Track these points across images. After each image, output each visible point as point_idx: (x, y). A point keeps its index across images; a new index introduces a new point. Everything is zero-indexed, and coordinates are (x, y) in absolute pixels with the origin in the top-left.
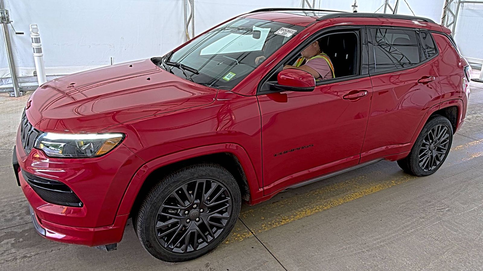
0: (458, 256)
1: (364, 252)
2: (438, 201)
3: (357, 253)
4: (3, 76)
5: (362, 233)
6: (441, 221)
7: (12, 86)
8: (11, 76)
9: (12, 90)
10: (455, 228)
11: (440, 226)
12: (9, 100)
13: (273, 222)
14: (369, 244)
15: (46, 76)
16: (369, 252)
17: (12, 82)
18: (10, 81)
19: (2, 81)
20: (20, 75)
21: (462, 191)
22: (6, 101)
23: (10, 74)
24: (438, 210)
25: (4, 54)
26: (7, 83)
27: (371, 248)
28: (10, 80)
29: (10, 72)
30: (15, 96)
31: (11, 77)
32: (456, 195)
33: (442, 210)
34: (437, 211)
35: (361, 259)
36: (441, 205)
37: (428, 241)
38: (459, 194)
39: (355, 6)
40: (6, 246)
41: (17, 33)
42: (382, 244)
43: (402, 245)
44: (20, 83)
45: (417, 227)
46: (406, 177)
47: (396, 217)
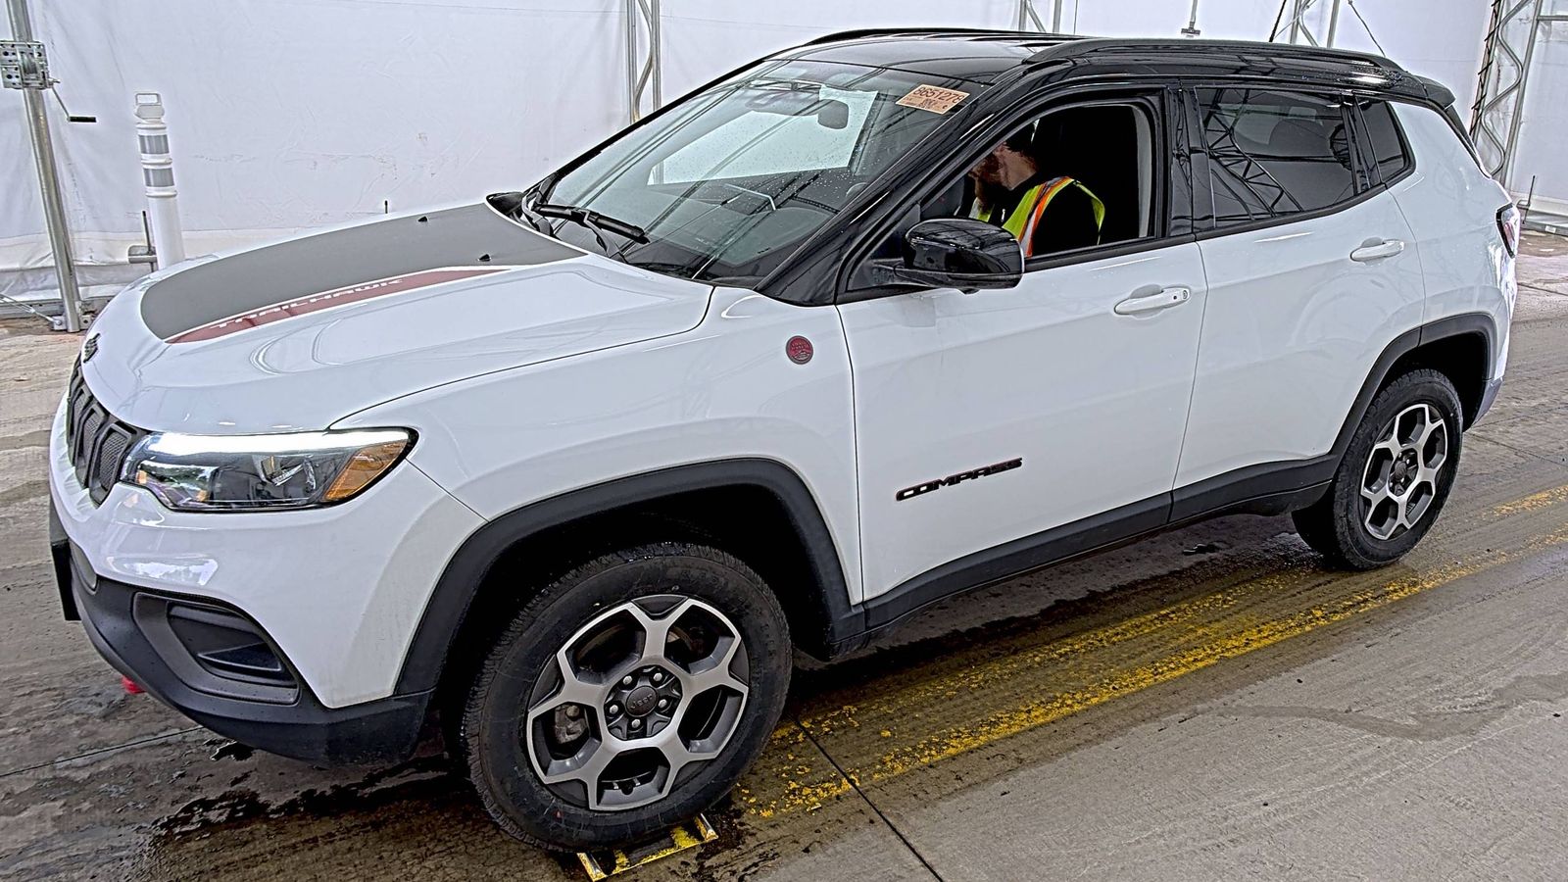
0: (1532, 859)
1: (1222, 847)
2: (1466, 677)
3: (1197, 851)
4: (27, 262)
5: (1217, 785)
6: (1476, 742)
7: (57, 294)
8: (52, 263)
9: (56, 308)
10: (1521, 765)
11: (1473, 760)
12: (46, 343)
13: (922, 746)
14: (1239, 821)
16: (1236, 847)
17: (57, 283)
18: (53, 279)
19: (25, 280)
20: (85, 261)
21: (1547, 644)
22: (38, 345)
23: (52, 255)
24: (1467, 707)
25: (31, 191)
26: (40, 286)
27: (1243, 833)
28: (51, 277)
29: (51, 250)
30: (66, 331)
31: (54, 264)
32: (1526, 658)
33: (1480, 708)
34: (1465, 709)
35: (1211, 869)
36: (1475, 690)
37: (1432, 810)
38: (1536, 653)
40: (34, 826)
41: (73, 119)
42: (1281, 818)
43: (1346, 824)
44: (82, 286)
45: (1395, 765)
47: (1328, 730)
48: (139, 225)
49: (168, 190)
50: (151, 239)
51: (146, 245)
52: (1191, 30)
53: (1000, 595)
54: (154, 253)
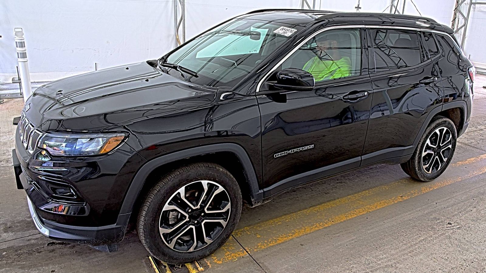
13: (270, 240)
15: (31, 82)
39: (358, 8)
46: (413, 192)
48: (16, 71)
49: (25, 59)
50: (19, 75)
51: (18, 77)
53: (296, 191)
54: (20, 80)
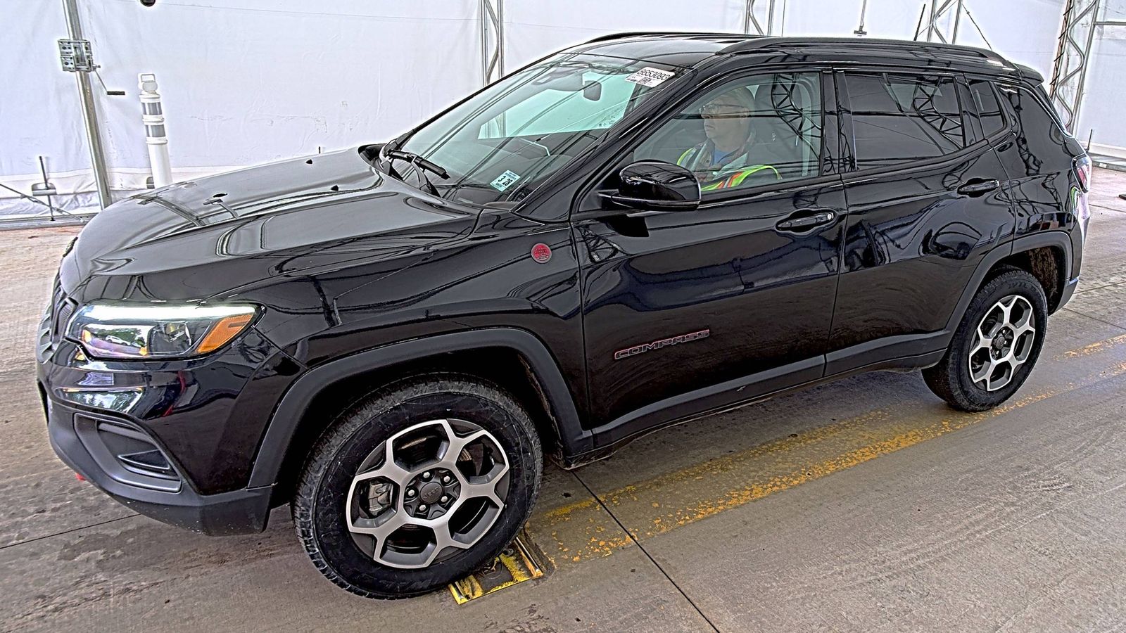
0: (1090, 589)
1: (881, 581)
2: (1046, 466)
3: (865, 584)
4: (79, 187)
5: (877, 539)
6: (1053, 511)
7: (98, 209)
8: (95, 189)
10: (1083, 526)
11: (1050, 523)
14: (893, 563)
16: (891, 581)
17: (99, 202)
19: (77, 200)
20: (117, 187)
21: (1100, 445)
23: (95, 183)
24: (1046, 487)
25: (81, 140)
26: (87, 204)
27: (896, 572)
28: (94, 198)
29: (94, 180)
32: (1086, 454)
33: (1055, 488)
34: (1044, 488)
35: (874, 595)
36: (1051, 476)
37: (1022, 556)
38: (1093, 451)
40: (84, 567)
41: (109, 93)
42: (921, 562)
43: (965, 565)
45: (998, 526)
47: (953, 502)
52: (861, 32)
